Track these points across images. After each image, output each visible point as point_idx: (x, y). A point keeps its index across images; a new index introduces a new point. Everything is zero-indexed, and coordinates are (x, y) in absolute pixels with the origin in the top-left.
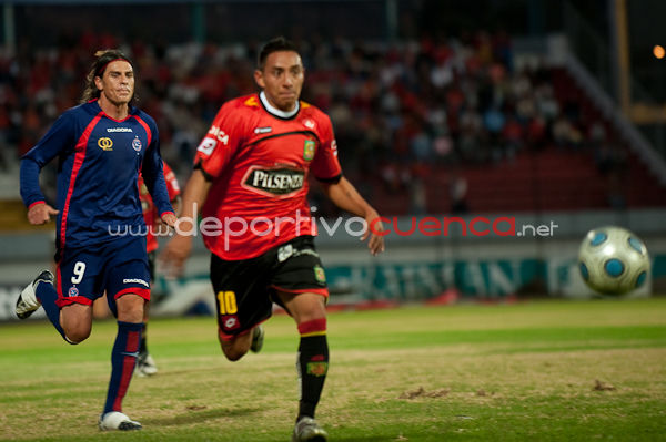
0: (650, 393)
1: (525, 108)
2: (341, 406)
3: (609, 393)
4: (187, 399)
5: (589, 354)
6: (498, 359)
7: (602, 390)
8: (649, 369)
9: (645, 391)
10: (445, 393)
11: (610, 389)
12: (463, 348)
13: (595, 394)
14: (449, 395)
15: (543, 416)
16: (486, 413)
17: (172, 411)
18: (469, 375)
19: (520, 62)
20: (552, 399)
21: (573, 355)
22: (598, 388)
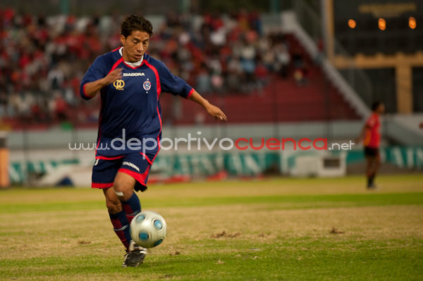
0: (366, 235)
1: (268, 58)
2: (175, 242)
3: (340, 235)
4: (77, 237)
5: (319, 211)
6: (265, 214)
7: (336, 233)
8: (361, 221)
9: (362, 234)
10: (238, 234)
11: (341, 233)
12: (238, 207)
13: (332, 236)
14: (241, 236)
15: (304, 249)
16: (268, 247)
17: (69, 245)
18: (249, 223)
19: (267, 28)
20: (307, 238)
21: (311, 211)
22: (333, 232)
